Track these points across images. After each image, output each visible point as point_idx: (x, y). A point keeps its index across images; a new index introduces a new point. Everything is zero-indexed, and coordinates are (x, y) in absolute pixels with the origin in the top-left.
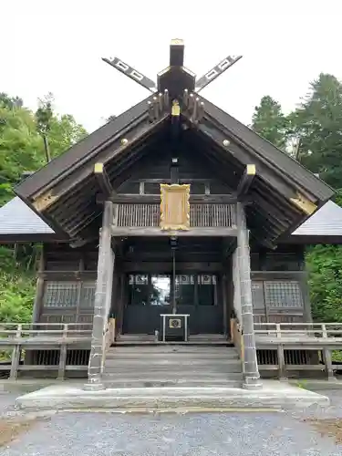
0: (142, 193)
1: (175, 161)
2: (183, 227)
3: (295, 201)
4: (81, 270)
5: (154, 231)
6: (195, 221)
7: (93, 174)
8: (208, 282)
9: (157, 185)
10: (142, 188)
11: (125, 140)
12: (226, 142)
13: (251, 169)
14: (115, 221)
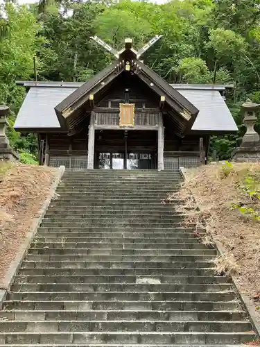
0: (110, 107)
1: (127, 90)
2: (131, 125)
3: (182, 114)
4: (70, 149)
5: (116, 127)
6: (137, 122)
7: (89, 100)
8: (146, 158)
9: (118, 103)
10: (110, 105)
11: (103, 83)
12: (152, 84)
13: (163, 99)
14: (96, 122)
